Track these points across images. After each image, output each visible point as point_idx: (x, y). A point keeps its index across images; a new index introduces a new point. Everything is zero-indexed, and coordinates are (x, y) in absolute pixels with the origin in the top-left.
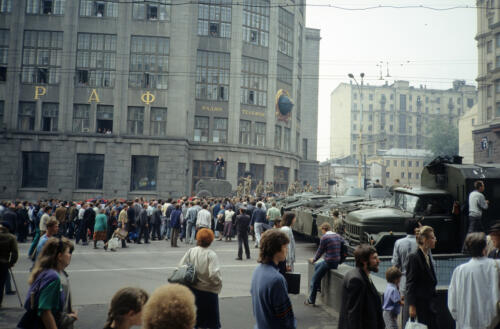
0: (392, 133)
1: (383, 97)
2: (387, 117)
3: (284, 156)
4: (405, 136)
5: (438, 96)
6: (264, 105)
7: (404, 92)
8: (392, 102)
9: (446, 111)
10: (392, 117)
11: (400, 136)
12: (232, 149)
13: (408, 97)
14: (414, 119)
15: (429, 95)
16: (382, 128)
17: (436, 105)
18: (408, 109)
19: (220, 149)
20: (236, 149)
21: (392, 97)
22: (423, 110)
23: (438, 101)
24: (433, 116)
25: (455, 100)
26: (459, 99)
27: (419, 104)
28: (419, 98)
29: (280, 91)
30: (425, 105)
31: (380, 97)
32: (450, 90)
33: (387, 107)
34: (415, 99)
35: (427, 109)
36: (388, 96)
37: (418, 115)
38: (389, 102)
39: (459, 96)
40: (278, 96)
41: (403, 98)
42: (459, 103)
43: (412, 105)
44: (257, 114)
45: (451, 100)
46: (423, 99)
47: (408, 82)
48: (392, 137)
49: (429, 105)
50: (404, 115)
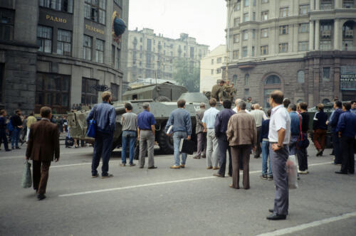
0: (141, 67)
1: (135, 39)
2: (138, 55)
3: (117, 74)
4: (150, 70)
5: (171, 43)
6: (103, 23)
7: (150, 37)
8: (141, 44)
9: (176, 54)
10: (141, 54)
11: (147, 70)
12: (78, 63)
13: (152, 41)
14: (156, 58)
15: (166, 42)
16: (134, 63)
17: (170, 50)
18: (152, 50)
19: (65, 61)
20: (80, 64)
21: (141, 41)
22: (162, 52)
23: (171, 46)
24: (168, 57)
25: (182, 48)
26: (185, 47)
27: (159, 47)
28: (159, 43)
29: (115, 13)
30: (163, 48)
31: (133, 39)
32: (179, 40)
33: (138, 48)
34: (157, 43)
35: (165, 51)
36: (138, 39)
37: (159, 55)
38: (139, 44)
39: (185, 44)
40: (114, 17)
41: (149, 41)
42: (185, 49)
43: (154, 47)
44: (98, 30)
45: (180, 46)
46: (162, 44)
47: (153, 30)
48: (141, 70)
49: (166, 49)
50: (150, 55)
